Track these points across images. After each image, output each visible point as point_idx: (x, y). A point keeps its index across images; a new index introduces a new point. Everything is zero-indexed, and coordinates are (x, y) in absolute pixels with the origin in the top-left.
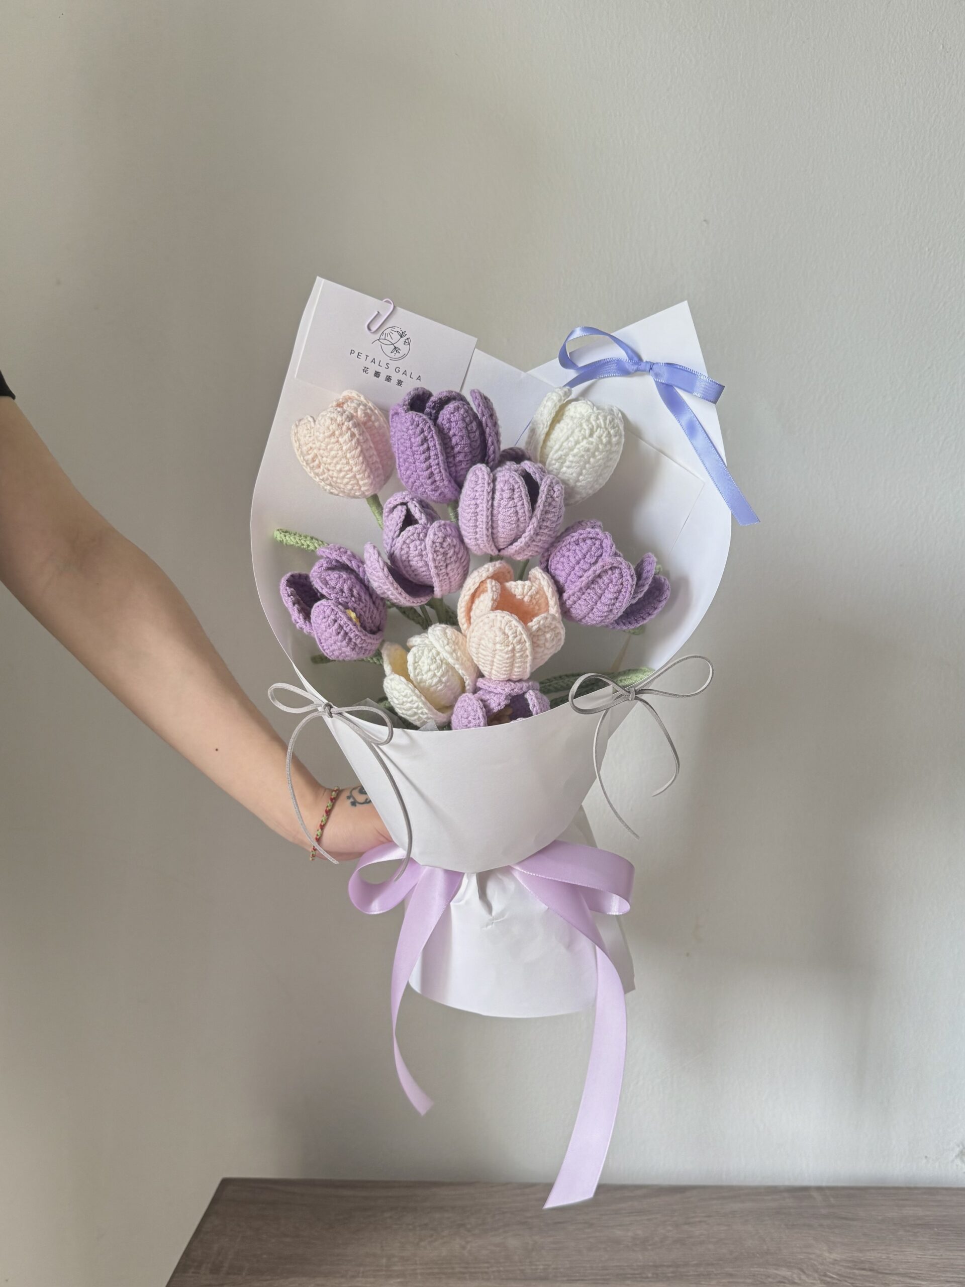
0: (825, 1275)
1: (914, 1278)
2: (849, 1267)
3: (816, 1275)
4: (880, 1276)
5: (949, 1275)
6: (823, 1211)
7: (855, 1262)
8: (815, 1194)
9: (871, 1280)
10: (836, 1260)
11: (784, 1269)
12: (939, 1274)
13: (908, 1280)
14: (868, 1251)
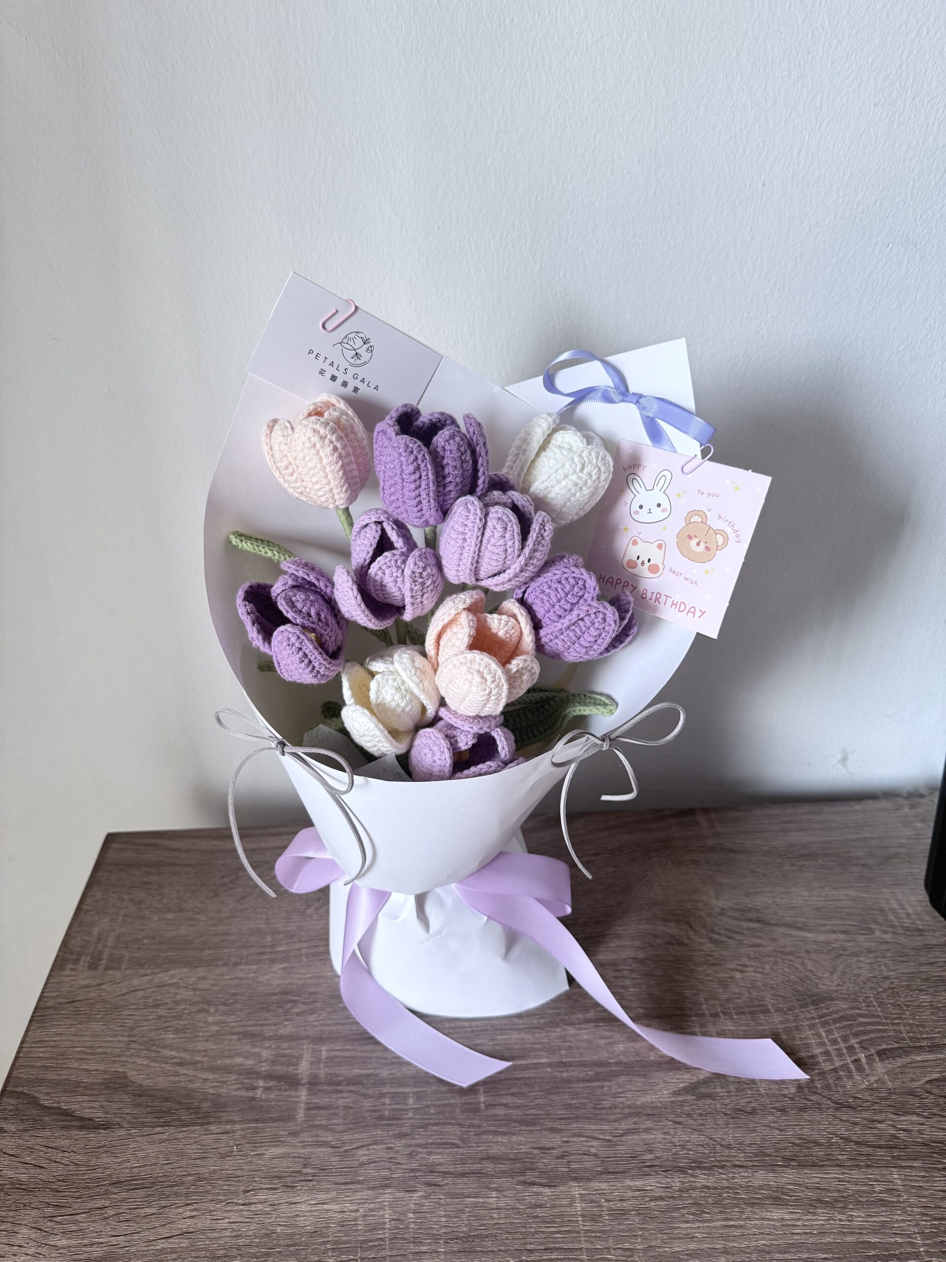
0: (713, 931)
1: (800, 929)
2: (735, 918)
3: (704, 932)
4: (767, 928)
5: (834, 922)
6: (710, 842)
7: (742, 910)
8: (701, 819)
9: (758, 934)
10: (723, 909)
11: (672, 924)
12: (825, 922)
13: (795, 932)
14: (755, 893)
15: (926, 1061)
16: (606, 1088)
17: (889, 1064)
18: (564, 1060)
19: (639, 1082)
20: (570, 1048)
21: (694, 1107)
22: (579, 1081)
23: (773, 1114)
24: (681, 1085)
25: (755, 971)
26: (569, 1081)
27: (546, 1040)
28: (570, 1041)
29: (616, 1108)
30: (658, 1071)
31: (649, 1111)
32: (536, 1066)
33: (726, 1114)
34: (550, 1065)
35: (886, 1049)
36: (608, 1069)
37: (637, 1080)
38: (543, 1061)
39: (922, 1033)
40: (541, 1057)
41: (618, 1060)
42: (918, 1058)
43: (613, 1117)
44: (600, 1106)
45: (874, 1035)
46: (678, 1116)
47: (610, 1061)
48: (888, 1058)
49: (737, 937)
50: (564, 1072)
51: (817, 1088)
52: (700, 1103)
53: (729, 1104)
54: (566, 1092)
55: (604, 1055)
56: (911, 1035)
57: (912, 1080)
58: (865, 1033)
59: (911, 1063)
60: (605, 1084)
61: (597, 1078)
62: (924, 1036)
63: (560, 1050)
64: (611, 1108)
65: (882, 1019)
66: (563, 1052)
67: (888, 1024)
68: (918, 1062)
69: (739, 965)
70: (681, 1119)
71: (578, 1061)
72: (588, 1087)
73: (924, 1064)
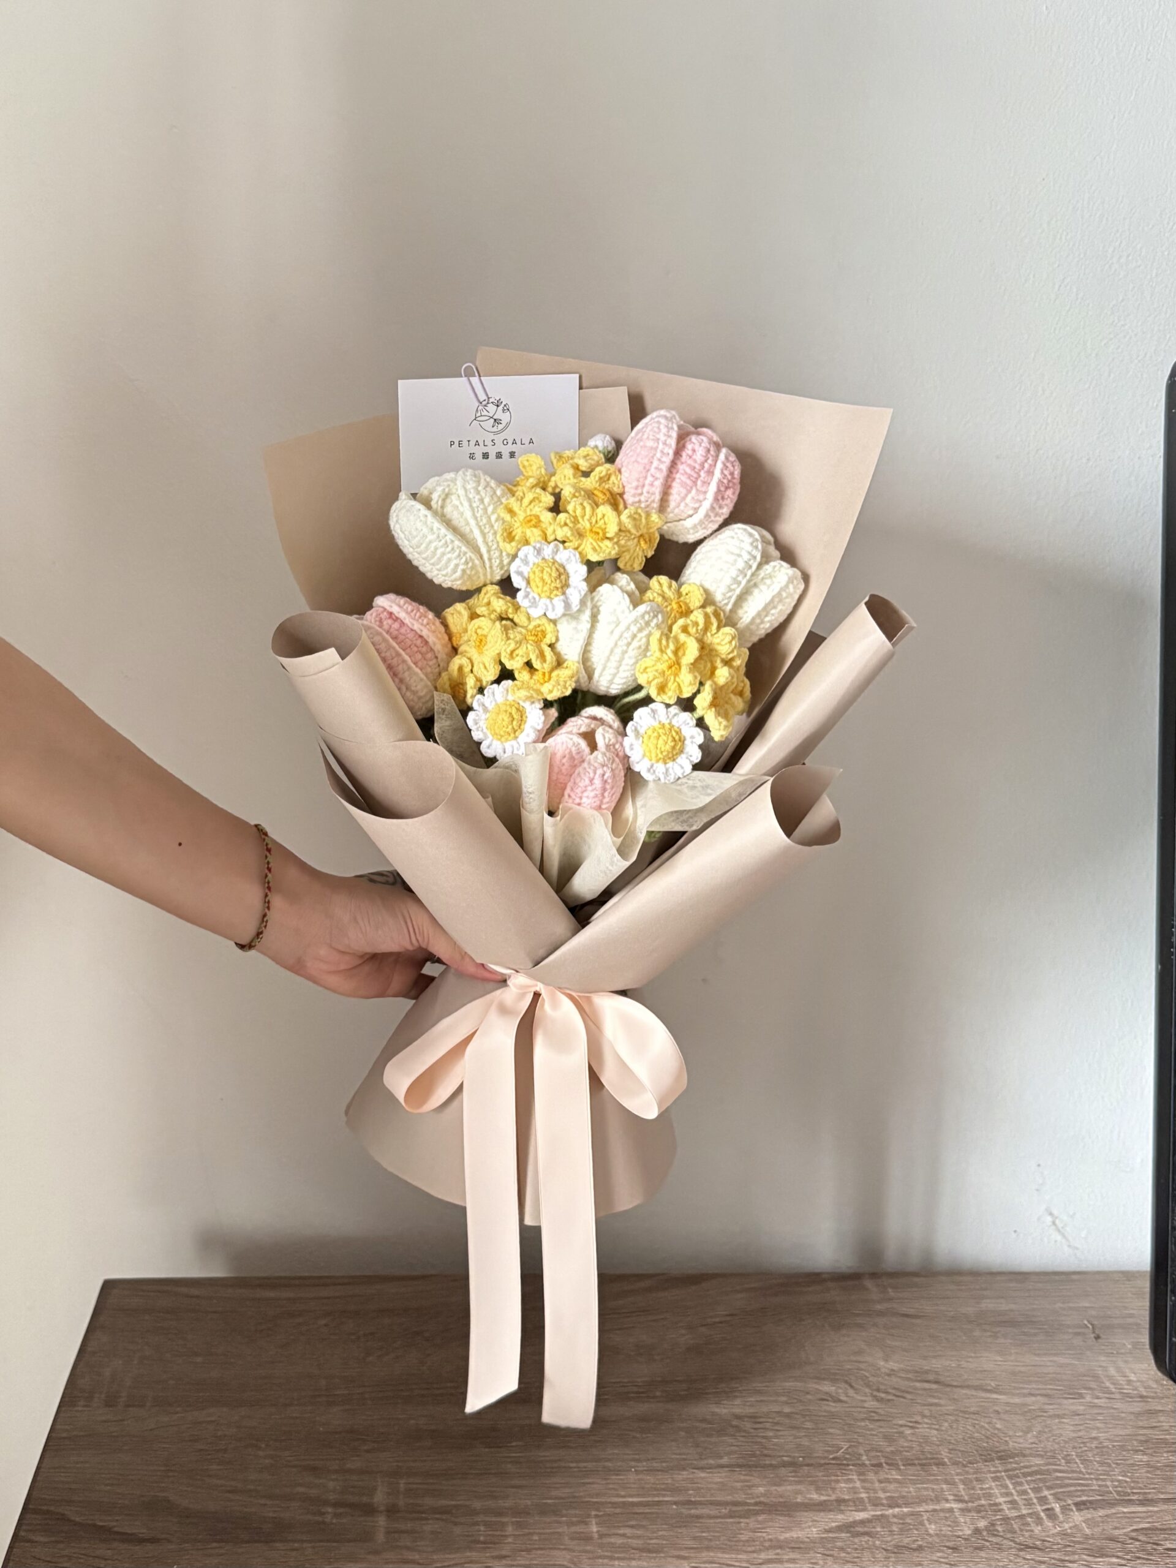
1: (988, 1391)
2: (907, 1379)
4: (947, 1389)
6: (879, 1307)
8: (869, 1283)
9: (936, 1394)
10: (893, 1371)
11: (827, 1384)
15: (1133, 1512)
16: (742, 1524)
17: (1088, 1514)
18: (693, 1499)
19: (783, 1520)
20: (699, 1488)
21: (848, 1543)
22: (710, 1517)
23: (943, 1551)
24: (834, 1524)
25: (928, 1428)
26: (698, 1517)
27: (670, 1481)
28: (700, 1483)
29: (754, 1541)
30: (807, 1511)
31: (793, 1545)
32: (659, 1503)
33: (886, 1550)
34: (675, 1503)
35: (1087, 1501)
36: (746, 1508)
37: (781, 1518)
38: (666, 1499)
39: (1133, 1488)
40: (664, 1496)
41: (758, 1500)
42: (1125, 1510)
43: (750, 1549)
44: (735, 1539)
45: (1072, 1488)
46: (828, 1549)
47: (748, 1501)
48: (1088, 1509)
49: (909, 1396)
50: (692, 1508)
51: (998, 1531)
52: (856, 1540)
53: (891, 1541)
54: (696, 1526)
55: (740, 1497)
56: (1119, 1489)
57: (1116, 1528)
58: (1061, 1486)
59: (1115, 1513)
60: (742, 1520)
61: (731, 1515)
62: (1135, 1491)
63: (688, 1490)
64: (747, 1541)
65: (1084, 1475)
66: (691, 1492)
67: (1091, 1479)
68: (1124, 1513)
69: (911, 1422)
70: (831, 1552)
71: (707, 1501)
72: (721, 1522)
73: (1133, 1515)
